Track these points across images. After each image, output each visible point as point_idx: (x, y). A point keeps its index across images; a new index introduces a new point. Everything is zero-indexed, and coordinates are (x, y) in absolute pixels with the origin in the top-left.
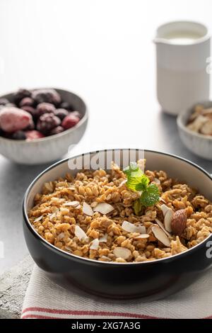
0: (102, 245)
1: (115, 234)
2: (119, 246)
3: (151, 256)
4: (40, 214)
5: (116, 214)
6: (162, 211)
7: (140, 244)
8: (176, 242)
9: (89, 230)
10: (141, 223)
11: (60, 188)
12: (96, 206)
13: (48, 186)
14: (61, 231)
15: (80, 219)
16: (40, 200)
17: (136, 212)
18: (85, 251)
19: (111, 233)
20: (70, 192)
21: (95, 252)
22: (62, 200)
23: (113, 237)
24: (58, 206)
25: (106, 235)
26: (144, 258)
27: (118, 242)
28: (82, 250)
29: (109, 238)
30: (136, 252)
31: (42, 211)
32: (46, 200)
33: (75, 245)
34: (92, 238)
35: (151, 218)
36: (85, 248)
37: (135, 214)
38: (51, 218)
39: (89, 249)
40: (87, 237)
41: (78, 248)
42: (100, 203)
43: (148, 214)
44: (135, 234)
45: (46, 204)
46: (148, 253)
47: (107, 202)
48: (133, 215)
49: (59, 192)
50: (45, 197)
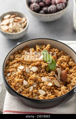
0: (34, 88)
1: (39, 82)
2: (41, 89)
3: (53, 92)
5: (39, 71)
6: (57, 71)
7: (49, 88)
9: (29, 81)
10: (49, 77)
11: (17, 58)
12: (32, 67)
13: (12, 57)
14: (18, 82)
17: (47, 71)
19: (37, 82)
20: (20, 60)
21: (31, 92)
22: (17, 64)
23: (38, 83)
24: (16, 68)
26: (50, 94)
27: (40, 86)
28: (26, 91)
29: (37, 84)
30: (47, 92)
31: (10, 71)
32: (11, 64)
33: (23, 88)
34: (31, 85)
35: (53, 74)
38: (14, 74)
39: (29, 91)
41: (25, 89)
43: (52, 72)
44: (47, 83)
45: (11, 66)
47: (35, 66)
48: (45, 72)
49: (16, 61)
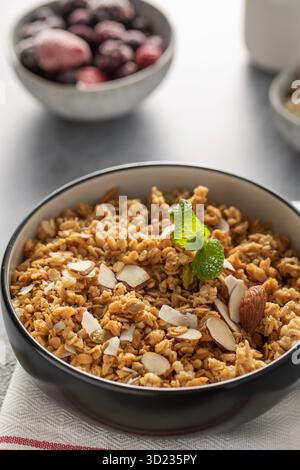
0: (124, 346)
1: (147, 325)
2: (152, 349)
3: (202, 367)
4: (29, 281)
5: (152, 285)
6: (226, 287)
7: (185, 348)
8: (244, 350)
9: (106, 317)
10: (191, 307)
11: (66, 233)
12: (122, 270)
13: (48, 227)
14: (60, 317)
15: (94, 294)
16: (32, 250)
17: (186, 285)
18: (97, 357)
19: (141, 325)
20: (81, 242)
21: (112, 359)
22: (68, 255)
23: (144, 329)
24: (59, 267)
25: (133, 326)
26: (190, 374)
27: (152, 342)
28: (92, 355)
29: (137, 332)
30: (178, 364)
31: (34, 276)
32: (41, 253)
33: (80, 344)
34: (109, 334)
35: (208, 299)
36: (96, 351)
37: (183, 288)
38: (46, 290)
39: (103, 354)
40: (101, 331)
41: (86, 349)
42: (127, 264)
43: (204, 291)
44: (179, 329)
45: (41, 261)
46: (199, 362)
47: (139, 263)
48: (179, 289)
49: (64, 240)
50: (41, 248)
